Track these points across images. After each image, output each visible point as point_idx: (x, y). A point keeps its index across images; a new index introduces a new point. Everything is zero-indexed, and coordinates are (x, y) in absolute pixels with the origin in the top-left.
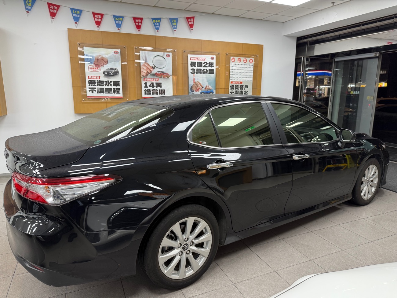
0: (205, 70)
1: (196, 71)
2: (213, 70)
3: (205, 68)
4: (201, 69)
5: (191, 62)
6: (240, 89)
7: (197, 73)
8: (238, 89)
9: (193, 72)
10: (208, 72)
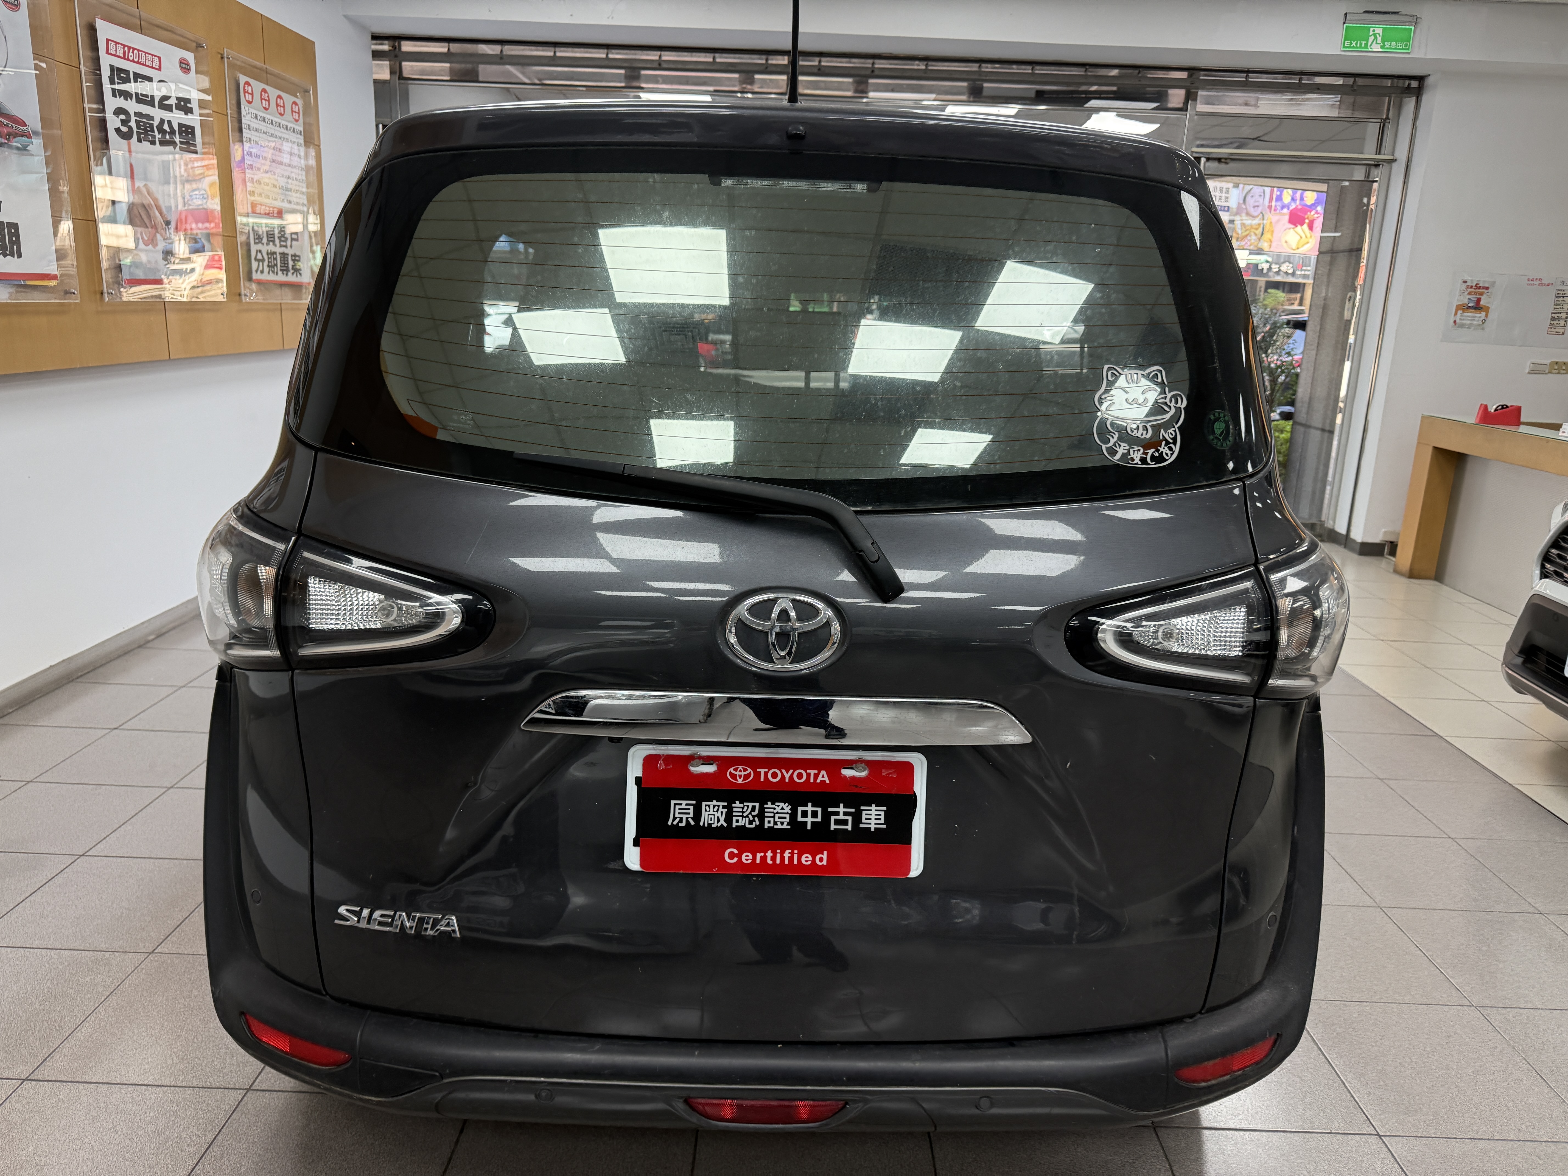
0: (166, 127)
1: (133, 124)
2: (193, 128)
3: (166, 115)
4: (152, 118)
5: (112, 67)
6: (281, 246)
7: (140, 141)
8: (275, 245)
9: (124, 129)
10: (177, 139)
